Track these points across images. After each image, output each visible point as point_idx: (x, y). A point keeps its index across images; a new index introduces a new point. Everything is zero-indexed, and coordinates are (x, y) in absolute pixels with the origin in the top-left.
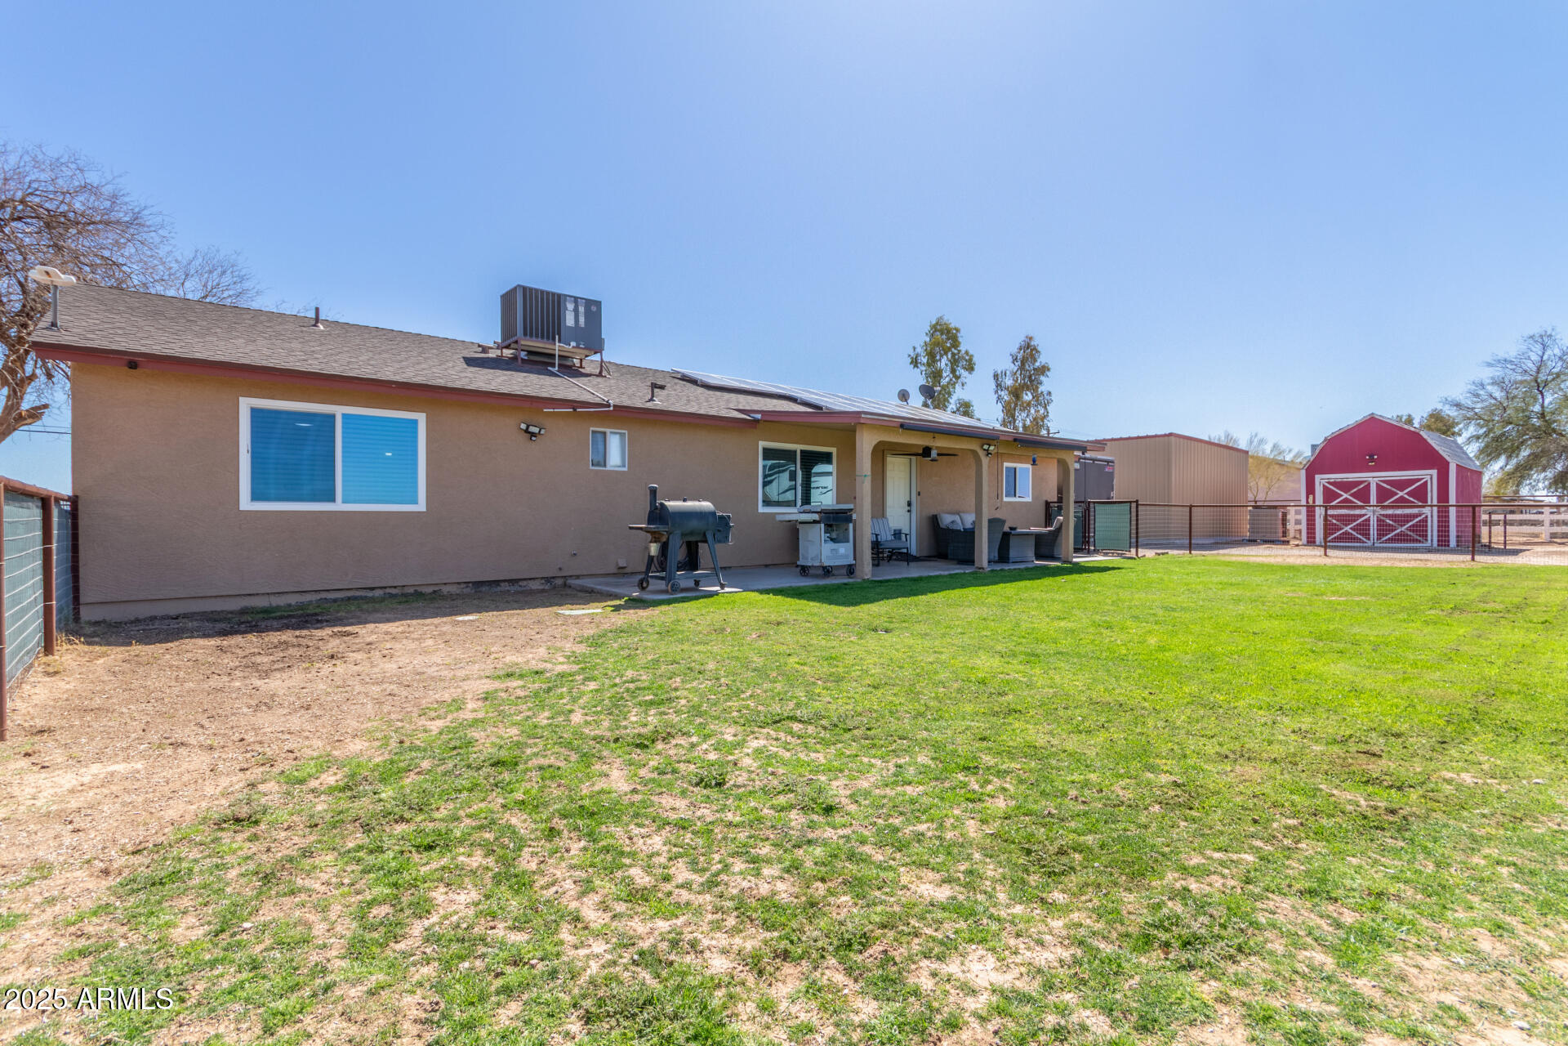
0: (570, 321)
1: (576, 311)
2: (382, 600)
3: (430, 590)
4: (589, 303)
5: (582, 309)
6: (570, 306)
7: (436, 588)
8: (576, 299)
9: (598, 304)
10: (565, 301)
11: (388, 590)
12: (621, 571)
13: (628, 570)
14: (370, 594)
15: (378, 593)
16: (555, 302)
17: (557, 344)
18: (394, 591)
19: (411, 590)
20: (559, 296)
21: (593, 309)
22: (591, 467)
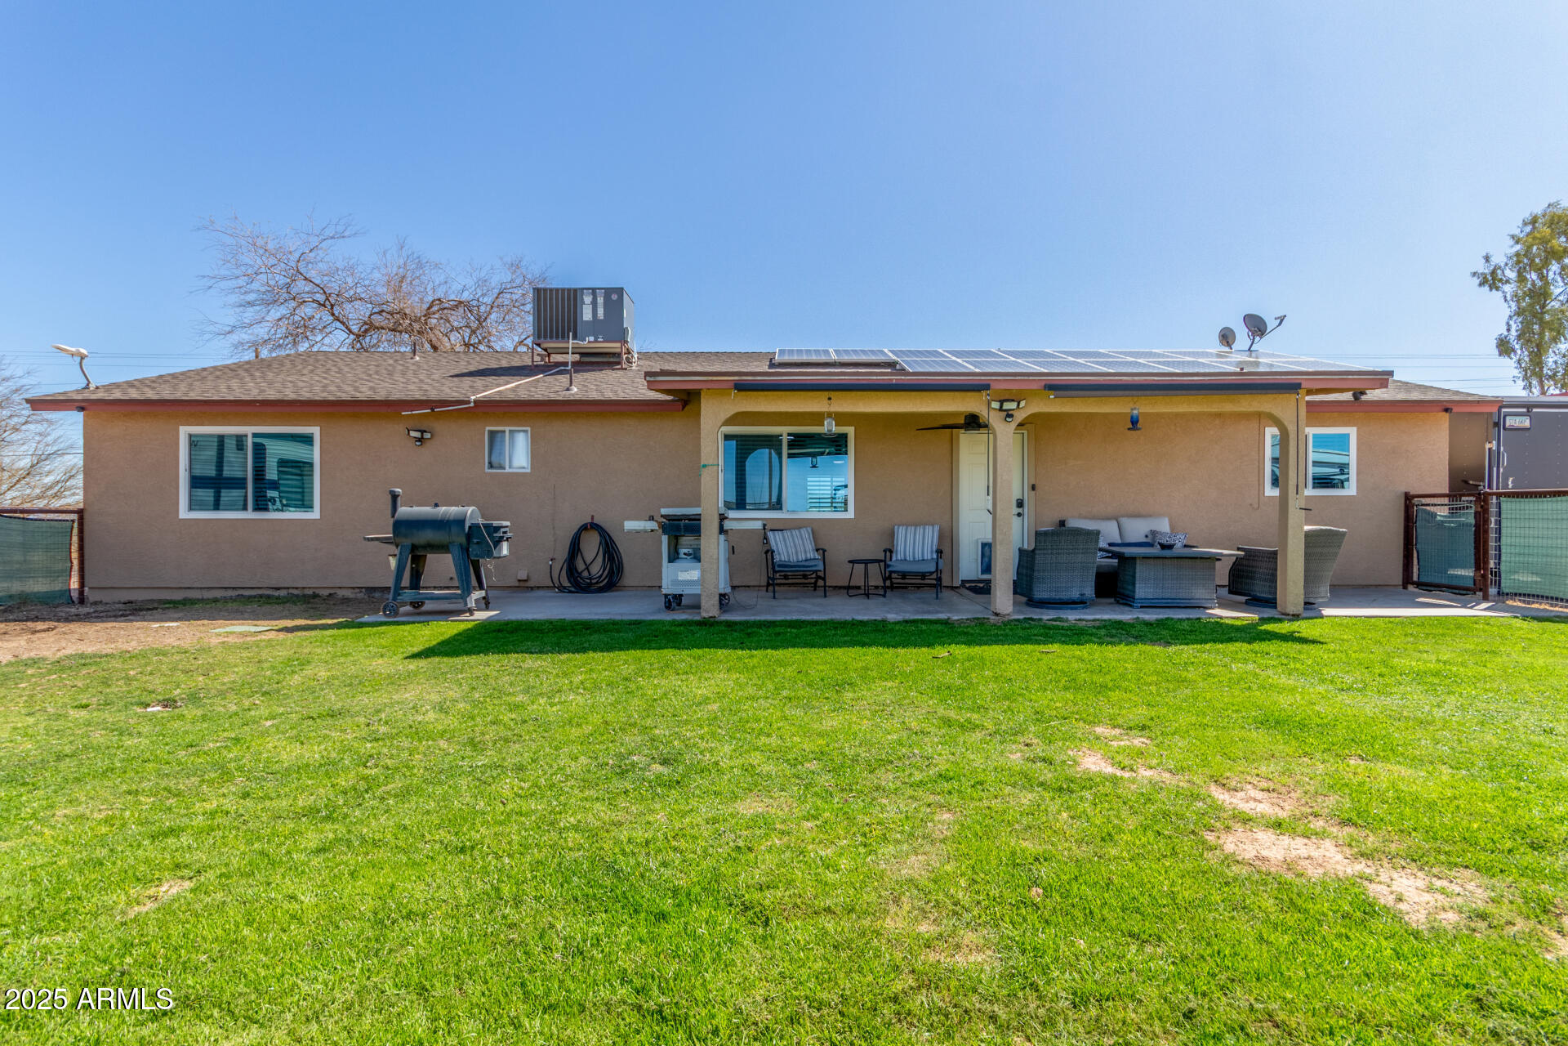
0: (587, 315)
1: (594, 303)
2: (233, 599)
3: (325, 593)
4: (608, 292)
5: (600, 300)
6: (588, 299)
7: (332, 591)
8: (594, 291)
9: (620, 291)
10: (582, 294)
11: (291, 591)
12: (522, 584)
13: (531, 584)
14: (276, 593)
15: (283, 593)
16: (572, 297)
17: (571, 341)
18: (295, 592)
19: (310, 592)
20: (575, 290)
21: (614, 298)
22: (487, 470)
